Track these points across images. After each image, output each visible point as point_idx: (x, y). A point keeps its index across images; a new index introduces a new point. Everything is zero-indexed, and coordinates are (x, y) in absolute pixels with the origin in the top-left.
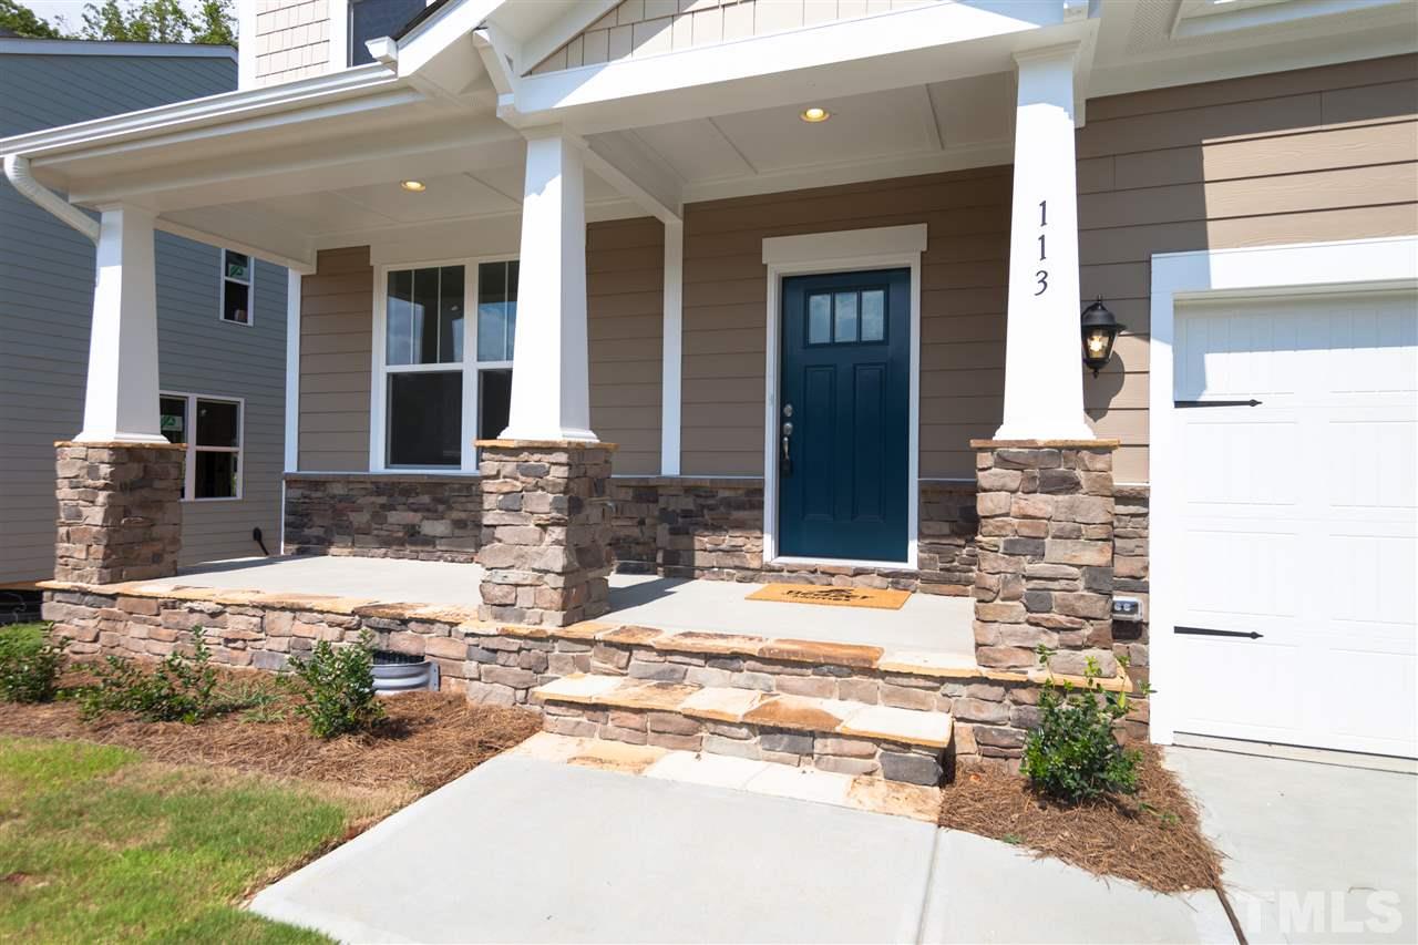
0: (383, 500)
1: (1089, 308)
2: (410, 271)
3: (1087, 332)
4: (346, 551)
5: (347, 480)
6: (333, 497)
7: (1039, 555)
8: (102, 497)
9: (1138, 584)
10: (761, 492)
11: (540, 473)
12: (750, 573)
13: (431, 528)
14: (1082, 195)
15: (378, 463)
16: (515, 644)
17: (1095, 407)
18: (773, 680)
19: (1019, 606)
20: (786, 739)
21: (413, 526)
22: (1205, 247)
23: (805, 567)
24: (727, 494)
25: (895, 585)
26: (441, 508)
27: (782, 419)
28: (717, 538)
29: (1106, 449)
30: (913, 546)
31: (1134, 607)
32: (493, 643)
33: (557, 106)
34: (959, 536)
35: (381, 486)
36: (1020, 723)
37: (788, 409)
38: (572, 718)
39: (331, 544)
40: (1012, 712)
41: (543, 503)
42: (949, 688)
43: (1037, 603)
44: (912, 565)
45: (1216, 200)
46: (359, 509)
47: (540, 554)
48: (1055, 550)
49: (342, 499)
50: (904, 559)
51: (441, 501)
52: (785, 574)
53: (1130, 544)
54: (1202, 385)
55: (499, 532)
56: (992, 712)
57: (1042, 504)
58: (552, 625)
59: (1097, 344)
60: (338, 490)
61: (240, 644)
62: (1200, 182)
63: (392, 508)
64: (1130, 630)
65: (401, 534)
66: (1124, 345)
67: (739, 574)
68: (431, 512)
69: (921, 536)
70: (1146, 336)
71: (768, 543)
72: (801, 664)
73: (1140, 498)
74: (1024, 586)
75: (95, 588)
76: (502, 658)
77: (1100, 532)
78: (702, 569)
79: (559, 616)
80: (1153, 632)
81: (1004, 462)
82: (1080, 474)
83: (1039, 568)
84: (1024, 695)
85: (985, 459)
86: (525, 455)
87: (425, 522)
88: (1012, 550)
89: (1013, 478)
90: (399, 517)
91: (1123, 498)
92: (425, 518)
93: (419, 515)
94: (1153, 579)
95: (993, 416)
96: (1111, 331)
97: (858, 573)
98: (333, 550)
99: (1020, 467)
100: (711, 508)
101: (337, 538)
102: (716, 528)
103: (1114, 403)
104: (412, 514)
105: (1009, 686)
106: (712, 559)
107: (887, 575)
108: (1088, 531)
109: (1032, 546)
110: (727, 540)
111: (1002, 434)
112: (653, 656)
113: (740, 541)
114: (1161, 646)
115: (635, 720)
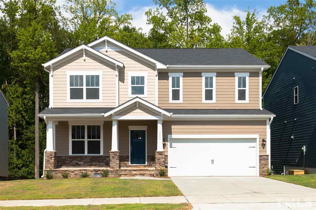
0: (72, 159)
1: (163, 139)
2: (75, 126)
3: (163, 141)
4: (65, 167)
5: (65, 156)
6: (62, 159)
7: (160, 160)
8: (53, 158)
9: (167, 163)
10: (129, 157)
11: (116, 154)
12: (128, 167)
13: (80, 163)
14: (163, 132)
15: (70, 154)
16: (115, 171)
17: (164, 148)
18: (139, 172)
19: (158, 164)
20: (142, 175)
21: (77, 163)
22: (172, 134)
23: (134, 165)
24: (125, 157)
25: (144, 167)
26: (82, 160)
27: (131, 148)
28: (123, 162)
29: (164, 152)
30: (146, 163)
31: (167, 165)
32: (112, 171)
33: (118, 119)
34: (151, 161)
35: (71, 157)
36: (159, 173)
37: (131, 146)
38: (124, 175)
39: (62, 166)
40: (158, 172)
41: (117, 157)
42: (154, 171)
43: (160, 164)
44: (146, 164)
45: (173, 130)
46: (67, 161)
47: (117, 162)
48: (161, 160)
49: (64, 159)
50: (145, 164)
51: (82, 159)
52: (132, 166)
53: (167, 160)
54: (172, 146)
55: (112, 160)
56: (157, 172)
57: (160, 156)
58: (118, 169)
59: (164, 143)
60: (64, 158)
61: (77, 175)
62: (172, 132)
63: (73, 160)
64: (167, 167)
65: (75, 164)
66: (166, 142)
67: (126, 167)
68: (80, 161)
69: (147, 161)
70: (168, 142)
71: (130, 163)
72: (142, 170)
73: (167, 156)
74: (159, 162)
75: (53, 170)
76: (113, 172)
77: (164, 158)
78: (121, 166)
79: (119, 168)
80: (168, 167)
81: (157, 153)
82: (163, 154)
83: (160, 161)
84: (159, 171)
85: (156, 153)
86: (114, 153)
87: (79, 162)
88: (158, 160)
89: (158, 154)
90: (74, 162)
91: (166, 156)
92: (79, 161)
93: (78, 161)
94: (168, 163)
95: (156, 149)
96: (165, 141)
97: (140, 166)
98: (62, 167)
99: (159, 153)
100: (123, 159)
101: (63, 165)
102: (123, 161)
103: (165, 147)
104: (77, 161)
105: (158, 170)
106: (123, 165)
107: (144, 166)
108: (163, 158)
109: (159, 159)
110: (125, 163)
111: (157, 151)
112: (128, 171)
113: (126, 163)
114: (169, 168)
115: (129, 175)
